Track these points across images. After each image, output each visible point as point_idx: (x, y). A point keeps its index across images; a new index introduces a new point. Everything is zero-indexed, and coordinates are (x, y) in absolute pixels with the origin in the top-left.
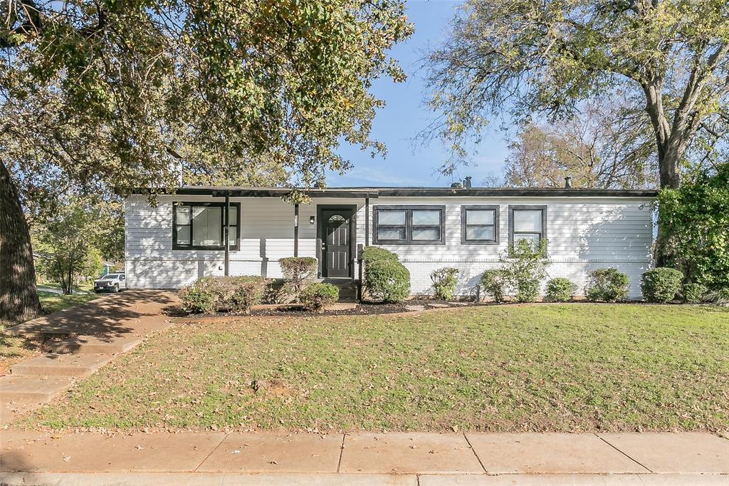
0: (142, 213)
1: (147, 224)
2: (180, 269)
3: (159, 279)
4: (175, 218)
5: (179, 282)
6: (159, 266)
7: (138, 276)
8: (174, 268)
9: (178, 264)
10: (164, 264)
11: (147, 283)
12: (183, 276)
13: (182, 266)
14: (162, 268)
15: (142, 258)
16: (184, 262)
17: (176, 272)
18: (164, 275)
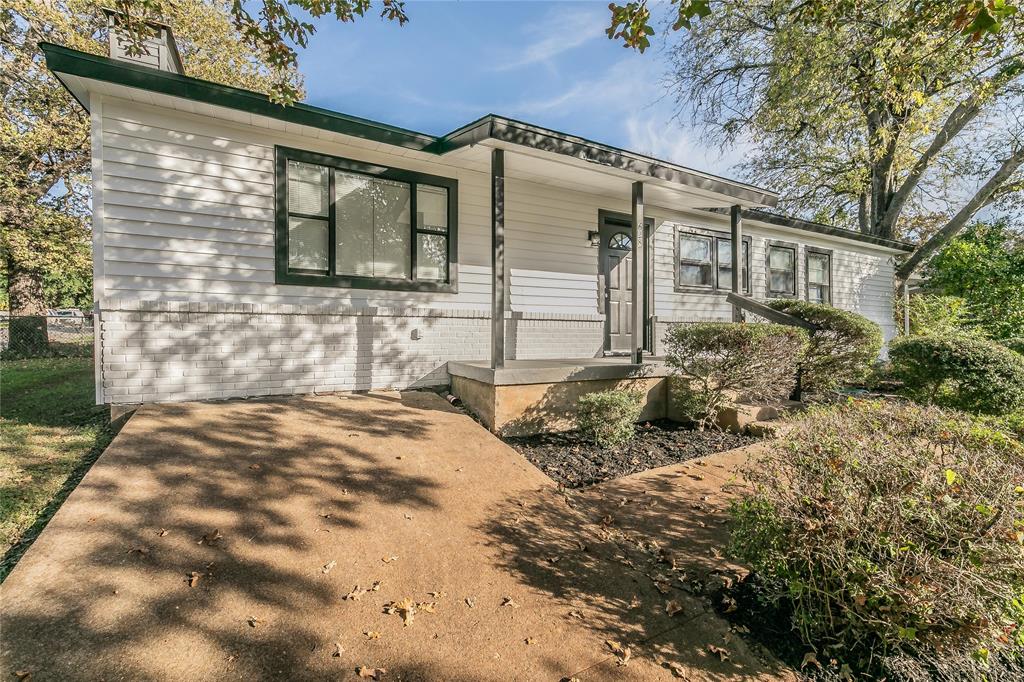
0: (168, 159)
1: (184, 198)
2: (308, 336)
3: (237, 363)
4: (282, 191)
5: (303, 370)
6: (235, 327)
7: (159, 359)
8: (289, 334)
9: (301, 322)
10: (254, 322)
11: (193, 379)
12: (316, 354)
13: (315, 327)
14: (249, 333)
15: (174, 305)
16: (320, 317)
17: (297, 344)
18: (256, 353)
